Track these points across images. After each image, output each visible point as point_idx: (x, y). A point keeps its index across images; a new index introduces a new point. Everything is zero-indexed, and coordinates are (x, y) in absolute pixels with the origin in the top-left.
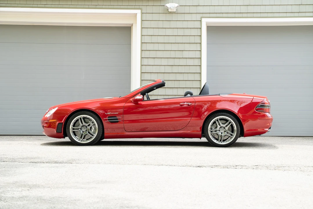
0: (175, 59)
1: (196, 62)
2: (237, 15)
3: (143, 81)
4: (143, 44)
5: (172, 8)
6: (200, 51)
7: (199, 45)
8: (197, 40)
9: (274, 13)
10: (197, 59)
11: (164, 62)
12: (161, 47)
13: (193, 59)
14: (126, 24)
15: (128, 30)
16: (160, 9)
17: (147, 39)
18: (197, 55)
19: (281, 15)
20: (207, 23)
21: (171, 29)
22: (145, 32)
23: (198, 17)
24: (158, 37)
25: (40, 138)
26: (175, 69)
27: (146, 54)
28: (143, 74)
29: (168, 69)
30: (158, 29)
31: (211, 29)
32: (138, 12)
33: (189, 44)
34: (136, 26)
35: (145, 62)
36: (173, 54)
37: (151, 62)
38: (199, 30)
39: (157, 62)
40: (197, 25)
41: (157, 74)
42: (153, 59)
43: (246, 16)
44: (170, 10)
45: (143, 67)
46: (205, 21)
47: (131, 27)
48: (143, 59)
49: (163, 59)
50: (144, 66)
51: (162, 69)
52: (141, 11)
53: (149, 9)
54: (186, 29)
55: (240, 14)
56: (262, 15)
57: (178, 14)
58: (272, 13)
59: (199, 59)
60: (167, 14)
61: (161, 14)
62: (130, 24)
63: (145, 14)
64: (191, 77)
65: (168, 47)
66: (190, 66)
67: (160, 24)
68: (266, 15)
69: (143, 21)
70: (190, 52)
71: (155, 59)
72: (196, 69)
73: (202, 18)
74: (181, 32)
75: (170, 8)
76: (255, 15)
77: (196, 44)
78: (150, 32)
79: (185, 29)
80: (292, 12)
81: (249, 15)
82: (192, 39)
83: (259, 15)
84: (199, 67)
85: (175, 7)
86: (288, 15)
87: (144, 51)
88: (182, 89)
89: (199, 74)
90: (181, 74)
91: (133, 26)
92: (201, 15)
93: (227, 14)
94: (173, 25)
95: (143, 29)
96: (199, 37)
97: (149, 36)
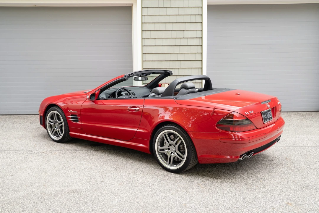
0: (176, 39)
1: (198, 42)
3: (145, 62)
4: (143, 24)
6: (201, 30)
7: (200, 24)
8: (198, 19)
10: (199, 39)
11: (165, 42)
12: (162, 27)
13: (194, 39)
14: (127, 4)
15: (128, 9)
17: (147, 19)
18: (198, 34)
20: (208, 2)
21: (171, 8)
22: (146, 12)
24: (159, 16)
26: (177, 50)
27: (147, 35)
28: (144, 54)
29: (170, 50)
30: (159, 8)
33: (190, 23)
34: (136, 5)
35: (147, 42)
36: (174, 34)
37: (152, 42)
38: (200, 8)
39: (158, 42)
40: (198, 3)
41: (158, 54)
42: (154, 39)
47: (131, 7)
48: (144, 39)
49: (164, 39)
50: (145, 47)
51: (164, 50)
59: (200, 39)
62: (130, 4)
64: (192, 57)
65: (169, 27)
66: (192, 47)
67: (161, 4)
69: (144, 0)
70: (191, 31)
71: (156, 39)
72: (197, 49)
74: (181, 11)
77: (197, 23)
78: (151, 11)
79: (186, 8)
82: (193, 19)
84: (200, 47)
88: (184, 69)
89: (200, 54)
90: (182, 54)
91: (134, 6)
94: (174, 4)
95: (144, 9)
96: (200, 16)
97: (150, 16)
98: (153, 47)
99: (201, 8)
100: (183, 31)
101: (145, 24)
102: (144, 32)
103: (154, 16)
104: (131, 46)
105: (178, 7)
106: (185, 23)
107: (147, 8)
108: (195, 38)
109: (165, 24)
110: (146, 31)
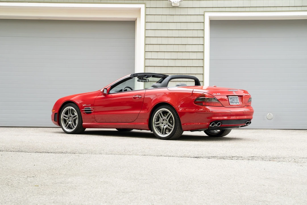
0: (178, 53)
1: (199, 56)
2: (239, 9)
4: (147, 38)
5: (176, 2)
6: (203, 44)
7: (202, 39)
8: (200, 34)
9: (277, 7)
10: (200, 52)
11: (167, 56)
12: (165, 41)
14: (131, 19)
15: (132, 23)
16: (164, 4)
17: (150, 33)
18: (200, 48)
19: (284, 9)
20: (210, 17)
21: (174, 23)
22: (149, 26)
23: (200, 11)
24: (162, 31)
25: (47, 130)
26: (178, 63)
27: (150, 48)
28: (146, 67)
29: (172, 63)
30: (162, 23)
31: (213, 23)
32: (142, 7)
33: (192, 38)
34: (140, 19)
35: (149, 56)
36: (176, 48)
37: (154, 55)
39: (161, 56)
40: (200, 19)
41: (160, 67)
42: (156, 53)
43: (249, 10)
44: (173, 5)
45: (147, 61)
46: (208, 16)
47: (135, 21)
48: (146, 52)
49: (166, 52)
51: (166, 63)
52: (145, 6)
53: (153, 4)
54: (190, 23)
55: (243, 8)
56: (265, 9)
57: (181, 9)
58: (275, 7)
59: (202, 53)
60: (170, 8)
61: (165, 8)
62: (134, 19)
63: (149, 8)
64: (194, 71)
65: (172, 41)
66: (193, 60)
67: (164, 18)
68: (269, 9)
69: (147, 15)
70: (192, 45)
71: (158, 52)
72: (199, 63)
73: (205, 12)
74: (183, 26)
75: (174, 2)
76: (258, 9)
77: (199, 38)
78: (154, 26)
79: (188, 23)
80: (295, 6)
81: (252, 9)
82: (195, 34)
83: (262, 9)
84: (202, 61)
85: (179, 2)
86: (291, 9)
87: (148, 45)
89: (202, 68)
90: (184, 67)
91: (137, 20)
92: (205, 10)
93: (230, 8)
94: (176, 19)
95: (147, 23)
96: (202, 31)
97: (153, 30)
98: (155, 60)
99: (203, 23)
100: (185, 45)
101: (148, 38)
102: (147, 45)
103: (157, 30)
104: (134, 59)
105: (181, 22)
106: (187, 38)
107: (150, 23)
108: (197, 52)
109: (167, 38)
110: (149, 44)
